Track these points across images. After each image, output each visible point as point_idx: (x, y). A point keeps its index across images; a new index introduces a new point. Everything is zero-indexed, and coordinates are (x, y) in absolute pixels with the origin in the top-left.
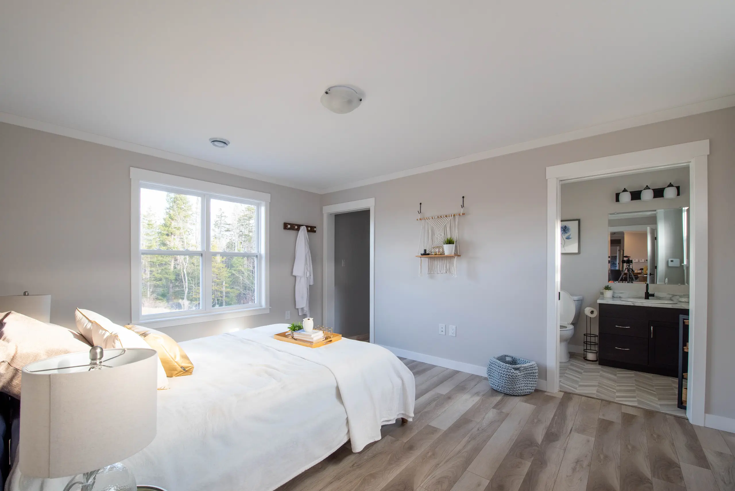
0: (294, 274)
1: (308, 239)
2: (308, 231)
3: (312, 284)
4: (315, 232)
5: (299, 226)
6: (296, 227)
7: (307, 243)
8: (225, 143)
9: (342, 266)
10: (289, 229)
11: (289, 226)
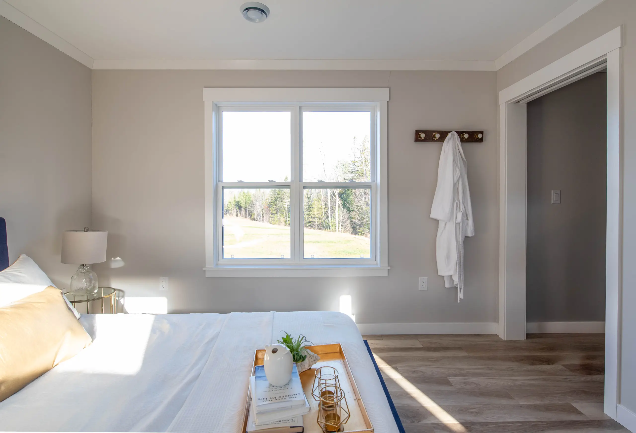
0: (433, 215)
1: (463, 156)
2: (463, 140)
3: (470, 233)
4: (481, 140)
5: (444, 134)
6: (438, 136)
7: (459, 161)
8: (263, 11)
9: (552, 203)
10: (425, 140)
11: (423, 136)
